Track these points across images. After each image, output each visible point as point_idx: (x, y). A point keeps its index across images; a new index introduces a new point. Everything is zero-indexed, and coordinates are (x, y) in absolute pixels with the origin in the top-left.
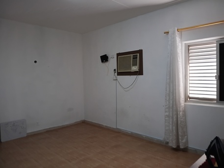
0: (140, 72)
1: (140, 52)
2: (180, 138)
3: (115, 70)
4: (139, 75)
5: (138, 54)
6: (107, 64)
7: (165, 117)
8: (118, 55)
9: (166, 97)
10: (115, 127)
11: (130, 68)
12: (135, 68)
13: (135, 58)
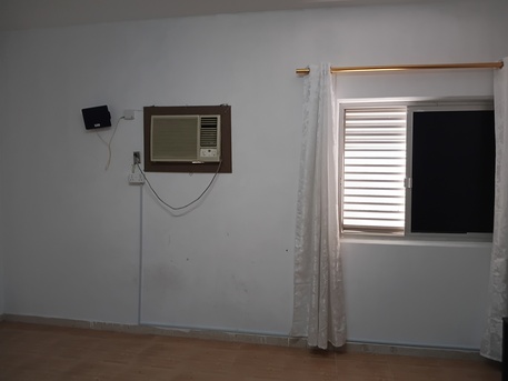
0: (223, 165)
1: (225, 111)
2: (335, 322)
3: (136, 155)
4: (220, 172)
5: (219, 117)
6: (105, 134)
7: (296, 278)
8: (149, 112)
9: (298, 227)
10: (133, 323)
11: (195, 153)
12: (210, 154)
13: (208, 125)
